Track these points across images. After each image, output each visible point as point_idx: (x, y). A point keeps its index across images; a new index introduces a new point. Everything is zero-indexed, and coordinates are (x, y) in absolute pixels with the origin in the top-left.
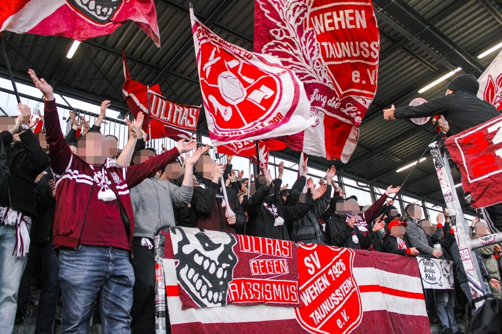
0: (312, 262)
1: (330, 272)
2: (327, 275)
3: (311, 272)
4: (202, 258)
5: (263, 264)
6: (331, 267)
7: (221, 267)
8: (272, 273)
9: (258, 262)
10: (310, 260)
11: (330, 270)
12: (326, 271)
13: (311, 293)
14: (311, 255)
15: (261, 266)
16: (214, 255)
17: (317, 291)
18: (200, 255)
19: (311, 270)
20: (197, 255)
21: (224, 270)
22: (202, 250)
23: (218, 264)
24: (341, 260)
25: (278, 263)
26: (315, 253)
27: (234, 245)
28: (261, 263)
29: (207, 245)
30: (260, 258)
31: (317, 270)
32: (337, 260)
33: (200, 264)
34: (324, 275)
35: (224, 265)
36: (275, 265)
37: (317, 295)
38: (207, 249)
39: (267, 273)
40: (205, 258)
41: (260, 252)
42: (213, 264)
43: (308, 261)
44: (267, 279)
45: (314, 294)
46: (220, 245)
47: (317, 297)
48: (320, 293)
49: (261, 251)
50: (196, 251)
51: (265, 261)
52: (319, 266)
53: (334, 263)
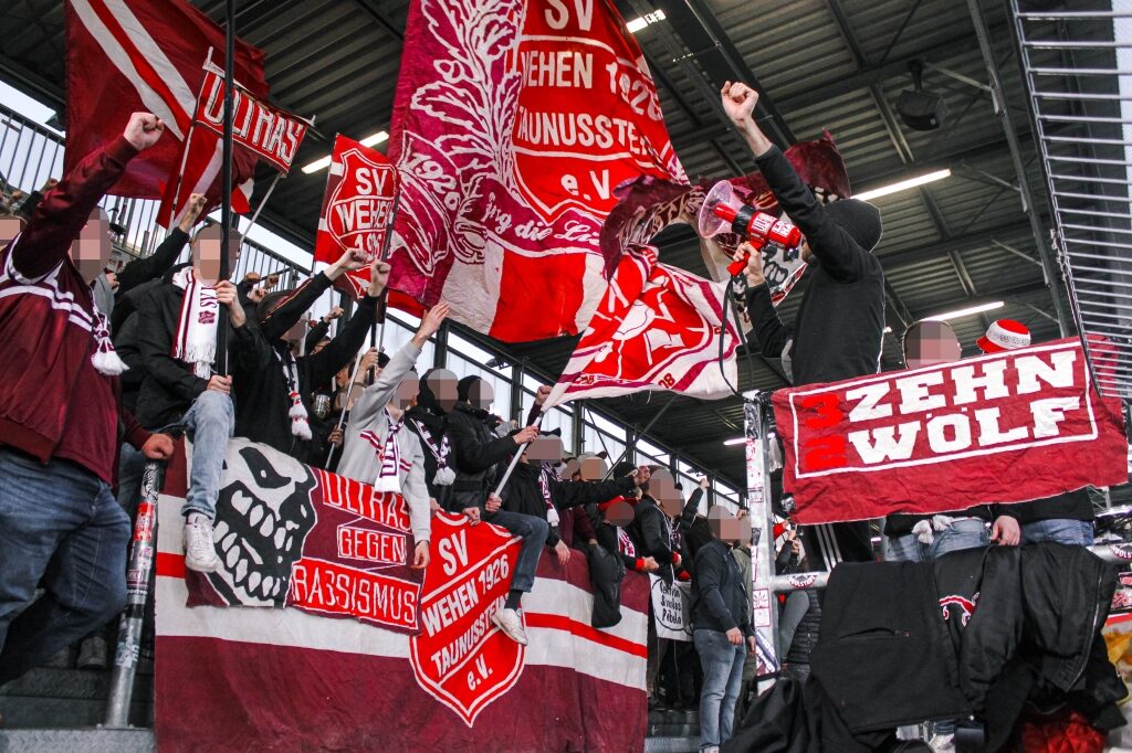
0: (453, 551)
1: (482, 578)
2: (476, 581)
3: (449, 571)
4: (249, 500)
5: (362, 537)
6: (484, 567)
7: (284, 526)
8: (374, 559)
9: (353, 532)
10: (449, 547)
11: (483, 573)
12: (476, 574)
13: (444, 612)
14: (454, 536)
15: (357, 542)
16: (276, 497)
17: (456, 610)
18: (247, 493)
19: (450, 566)
20: (239, 493)
21: (288, 534)
22: (251, 483)
23: (278, 518)
24: (505, 556)
25: (389, 541)
26: (463, 533)
27: (312, 489)
28: (359, 535)
29: (263, 474)
30: (358, 525)
31: (461, 569)
32: (499, 556)
33: (244, 513)
34: (473, 581)
35: (290, 525)
36: (383, 545)
37: (455, 618)
38: (262, 483)
39: (366, 557)
40: (256, 501)
41: (359, 512)
42: (270, 517)
43: (445, 547)
44: (364, 571)
45: (449, 616)
46: (288, 480)
47: (454, 623)
48: (461, 615)
49: (362, 511)
50: (238, 485)
51: (366, 533)
52: (465, 562)
53: (491, 561)
